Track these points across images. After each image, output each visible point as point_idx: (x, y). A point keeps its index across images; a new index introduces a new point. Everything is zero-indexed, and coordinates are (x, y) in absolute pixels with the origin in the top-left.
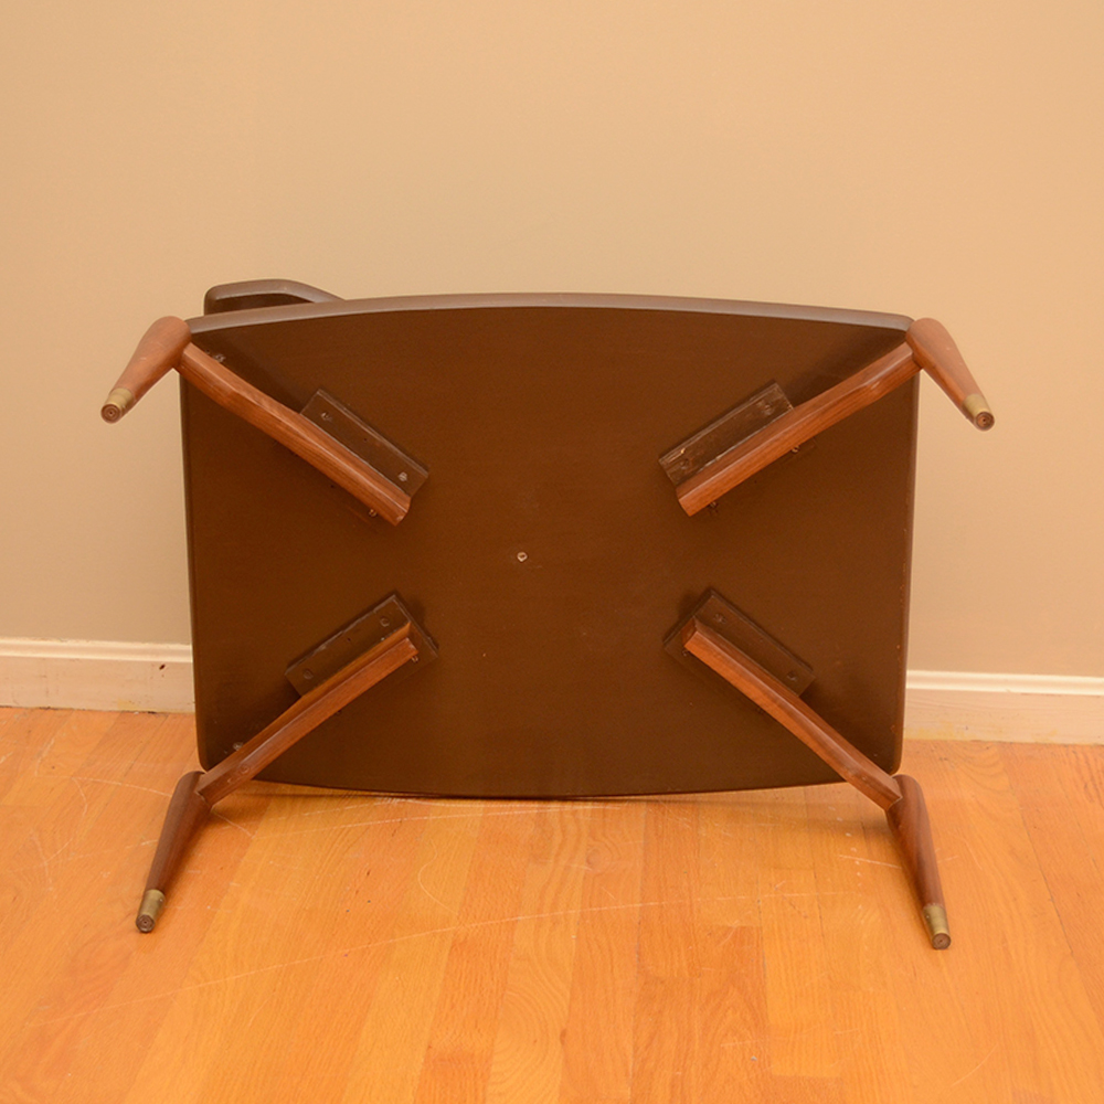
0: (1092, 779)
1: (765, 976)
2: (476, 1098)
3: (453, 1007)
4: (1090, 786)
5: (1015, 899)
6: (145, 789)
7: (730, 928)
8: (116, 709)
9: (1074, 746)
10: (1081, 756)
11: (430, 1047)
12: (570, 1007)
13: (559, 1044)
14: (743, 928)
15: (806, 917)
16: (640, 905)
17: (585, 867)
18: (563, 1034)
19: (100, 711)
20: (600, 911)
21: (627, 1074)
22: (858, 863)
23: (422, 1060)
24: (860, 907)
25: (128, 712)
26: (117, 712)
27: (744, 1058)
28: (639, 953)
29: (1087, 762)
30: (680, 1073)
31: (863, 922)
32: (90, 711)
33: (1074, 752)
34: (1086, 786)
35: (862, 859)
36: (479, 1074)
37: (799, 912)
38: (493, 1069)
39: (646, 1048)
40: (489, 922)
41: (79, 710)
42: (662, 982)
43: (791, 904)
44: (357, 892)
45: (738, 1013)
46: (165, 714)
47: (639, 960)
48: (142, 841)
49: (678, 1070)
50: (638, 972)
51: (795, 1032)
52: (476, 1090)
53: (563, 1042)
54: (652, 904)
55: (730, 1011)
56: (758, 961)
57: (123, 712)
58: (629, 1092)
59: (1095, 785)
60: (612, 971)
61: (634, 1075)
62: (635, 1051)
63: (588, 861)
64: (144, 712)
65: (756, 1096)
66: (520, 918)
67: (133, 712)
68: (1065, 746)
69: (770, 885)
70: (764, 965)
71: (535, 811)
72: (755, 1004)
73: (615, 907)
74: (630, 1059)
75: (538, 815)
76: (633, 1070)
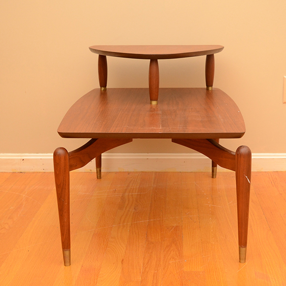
0: (273, 180)
1: (183, 240)
2: (94, 282)
4: (273, 182)
5: (254, 215)
6: (14, 193)
7: (173, 226)
8: (12, 171)
9: (268, 172)
10: (270, 175)
12: (125, 252)
13: (121, 264)
14: (177, 226)
15: (195, 222)
16: (148, 221)
17: (133, 210)
18: (123, 260)
19: (7, 172)
20: (137, 223)
21: (140, 273)
22: (210, 206)
24: (210, 219)
25: (15, 172)
27: (175, 266)
28: (147, 235)
29: (271, 176)
30: (156, 272)
31: (211, 223)
32: (4, 172)
33: (268, 174)
34: (271, 183)
35: (211, 205)
36: (96, 275)
37: (193, 221)
38: (100, 273)
39: (147, 264)
40: (105, 227)
42: (153, 243)
43: (191, 219)
45: (175, 252)
46: (24, 172)
47: (147, 237)
49: (156, 271)
50: (146, 241)
51: (191, 257)
52: (95, 279)
53: (122, 263)
54: (152, 220)
55: (172, 252)
56: (181, 236)
58: (141, 279)
59: (274, 182)
60: (139, 240)
61: (142, 273)
62: (143, 265)
63: (135, 209)
64: (19, 172)
65: (179, 278)
68: (265, 172)
69: (185, 213)
70: (182, 236)
71: (121, 195)
72: (179, 249)
73: (141, 222)
74: (142, 268)
75: (122, 196)
76: (142, 271)
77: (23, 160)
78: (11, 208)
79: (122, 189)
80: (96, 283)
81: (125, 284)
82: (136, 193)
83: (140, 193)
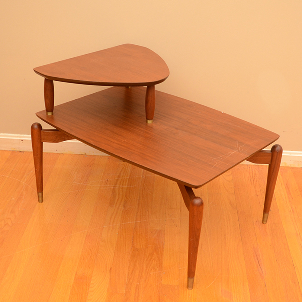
0: (253, 177)
1: (164, 248)
2: (86, 293)
3: (84, 259)
5: (229, 220)
6: (15, 179)
7: (157, 231)
8: (11, 150)
11: (76, 274)
12: (113, 259)
13: (109, 273)
14: (160, 230)
16: (135, 222)
17: (123, 208)
18: (111, 269)
19: (7, 151)
20: (125, 224)
21: (125, 284)
23: (74, 279)
25: (14, 151)
26: (11, 151)
27: (155, 278)
28: (133, 240)
30: (138, 284)
32: (5, 150)
33: (249, 167)
34: (251, 180)
36: (88, 284)
37: (175, 225)
38: (91, 282)
39: (131, 274)
40: (96, 228)
41: (2, 150)
42: (138, 250)
43: (173, 222)
44: (64, 217)
45: (156, 262)
46: (23, 152)
47: (133, 242)
48: (12, 198)
49: (138, 283)
50: (132, 247)
51: (169, 268)
52: (86, 290)
53: (110, 272)
54: (138, 221)
55: (154, 261)
56: (163, 243)
57: (13, 151)
58: (125, 291)
59: (253, 179)
60: (125, 246)
61: (127, 285)
62: (128, 276)
63: (124, 206)
64: (18, 151)
65: (157, 292)
66: (105, 227)
67: (15, 151)
68: (247, 165)
69: (169, 215)
71: (113, 187)
72: (160, 258)
73: (129, 223)
74: (127, 278)
75: (113, 189)
76: (127, 282)
77: (22, 140)
78: (12, 199)
79: (114, 179)
80: (88, 294)
81: (112, 296)
82: (126, 186)
83: (129, 186)
